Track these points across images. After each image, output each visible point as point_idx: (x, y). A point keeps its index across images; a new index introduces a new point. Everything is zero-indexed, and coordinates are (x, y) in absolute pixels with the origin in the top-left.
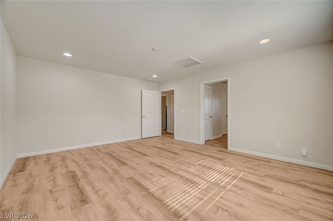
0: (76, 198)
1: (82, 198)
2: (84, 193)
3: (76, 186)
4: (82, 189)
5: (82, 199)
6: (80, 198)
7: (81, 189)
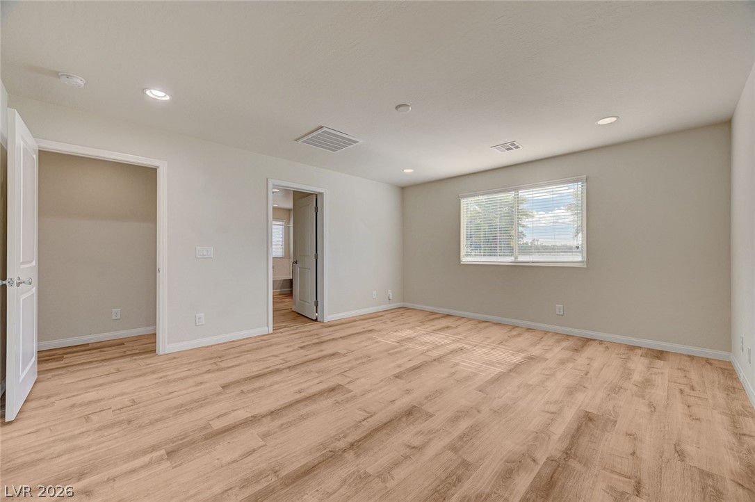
0: (595, 431)
1: (586, 423)
2: (575, 427)
3: (573, 451)
4: (569, 436)
5: (589, 423)
6: (591, 425)
7: (573, 437)
